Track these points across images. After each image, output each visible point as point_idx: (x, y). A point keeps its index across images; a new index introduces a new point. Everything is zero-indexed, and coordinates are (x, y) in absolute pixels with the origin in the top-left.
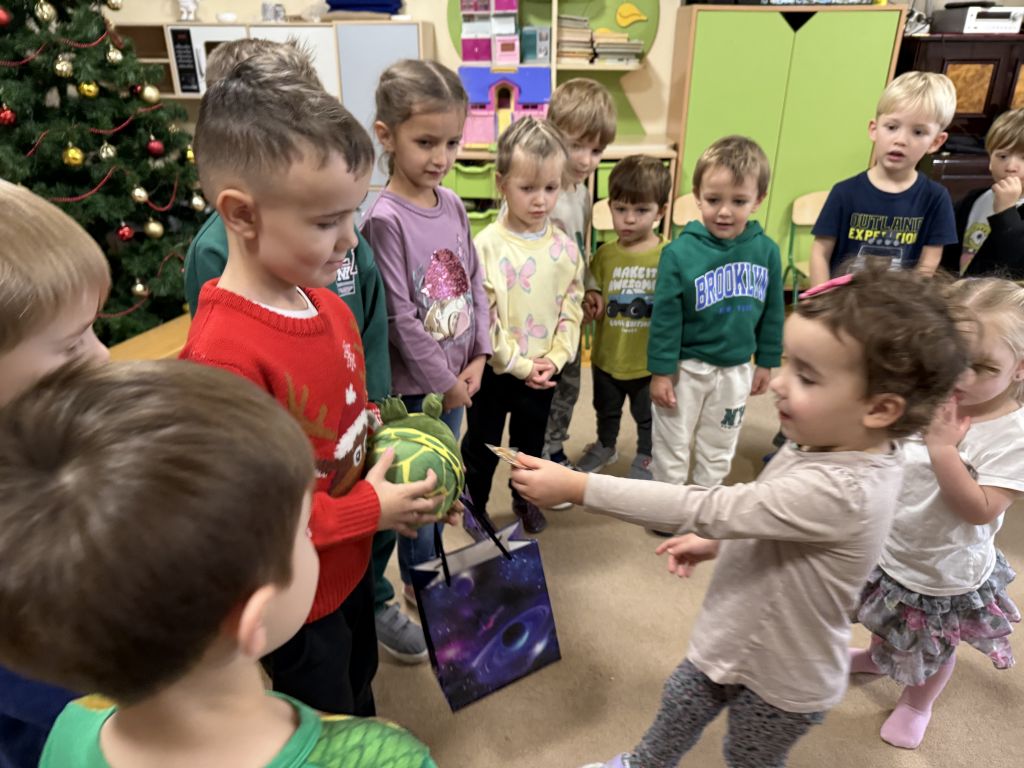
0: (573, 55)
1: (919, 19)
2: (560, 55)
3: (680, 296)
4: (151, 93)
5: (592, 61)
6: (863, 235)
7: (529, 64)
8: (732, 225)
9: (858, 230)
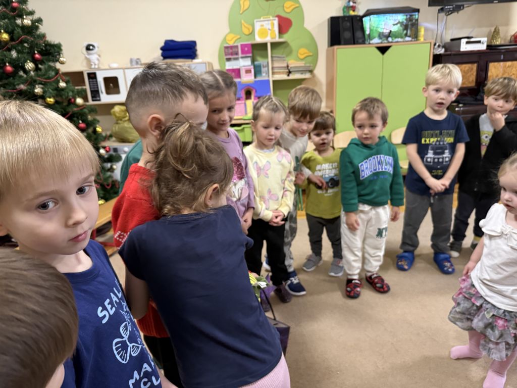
0: (279, 73)
1: (439, 46)
2: (273, 73)
3: (353, 172)
4: (79, 101)
5: (288, 75)
6: (430, 141)
7: (259, 78)
8: (371, 138)
9: (426, 139)
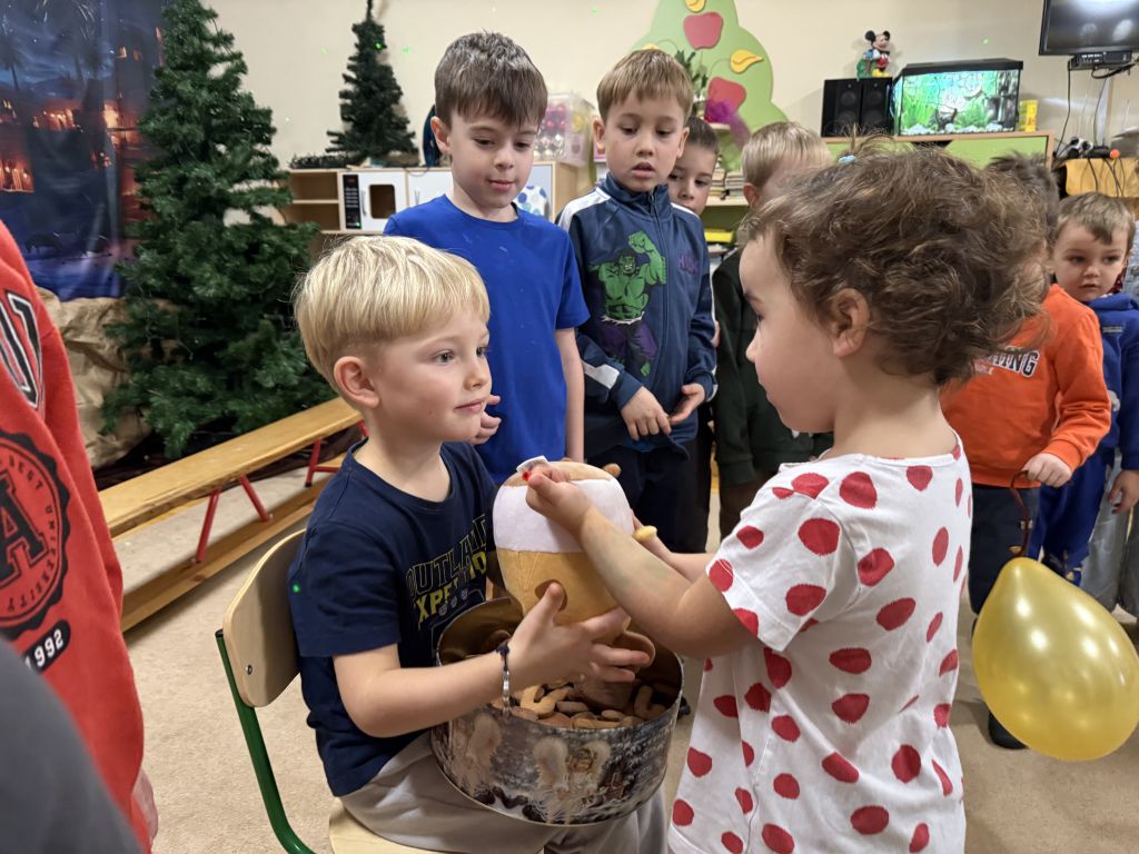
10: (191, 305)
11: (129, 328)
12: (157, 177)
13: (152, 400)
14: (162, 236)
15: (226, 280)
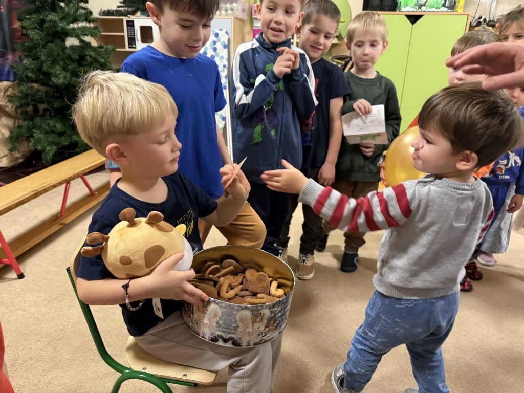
10: (51, 87)
11: (20, 98)
12: (29, 19)
13: (34, 135)
14: (33, 51)
15: (68, 75)
